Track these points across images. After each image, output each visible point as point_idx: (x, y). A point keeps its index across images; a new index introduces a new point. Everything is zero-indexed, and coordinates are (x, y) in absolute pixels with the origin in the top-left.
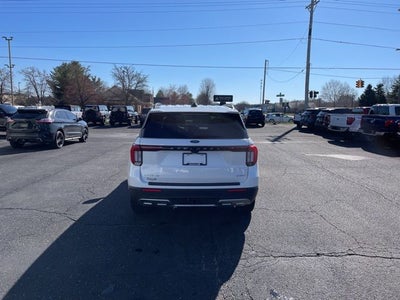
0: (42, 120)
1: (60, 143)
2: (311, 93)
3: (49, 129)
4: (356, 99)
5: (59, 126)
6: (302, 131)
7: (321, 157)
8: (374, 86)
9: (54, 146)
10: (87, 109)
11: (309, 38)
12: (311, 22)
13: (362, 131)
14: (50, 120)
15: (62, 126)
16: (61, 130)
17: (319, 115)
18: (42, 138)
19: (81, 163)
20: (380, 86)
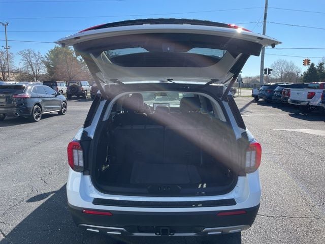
0: (19, 95)
1: (38, 117)
2: (266, 70)
3: (26, 103)
4: (299, 75)
5: (36, 100)
6: (260, 103)
7: (289, 132)
8: (316, 65)
9: (31, 120)
10: (71, 84)
11: (265, 21)
12: (266, 7)
13: (323, 105)
14: (27, 95)
15: (40, 101)
16: (38, 104)
17: (276, 89)
18: (19, 112)
19: (50, 139)
20: (321, 65)
